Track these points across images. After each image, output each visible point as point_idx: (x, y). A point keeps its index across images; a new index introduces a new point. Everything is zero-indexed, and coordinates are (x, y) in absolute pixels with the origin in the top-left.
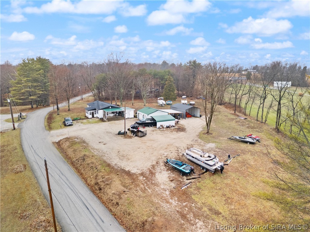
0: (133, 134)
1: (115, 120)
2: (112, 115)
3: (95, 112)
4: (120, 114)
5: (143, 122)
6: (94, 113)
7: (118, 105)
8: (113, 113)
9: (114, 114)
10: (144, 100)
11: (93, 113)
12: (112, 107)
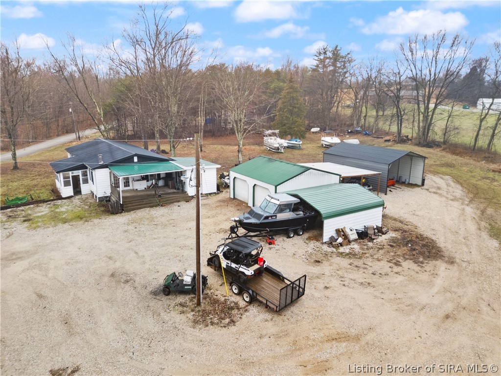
0: (235, 290)
1: (152, 205)
2: (142, 185)
3: (85, 174)
4: (170, 183)
5: (267, 218)
6: (81, 178)
7: (164, 152)
8: (145, 178)
9: (150, 183)
10: (239, 136)
11: (76, 179)
12: (143, 159)
